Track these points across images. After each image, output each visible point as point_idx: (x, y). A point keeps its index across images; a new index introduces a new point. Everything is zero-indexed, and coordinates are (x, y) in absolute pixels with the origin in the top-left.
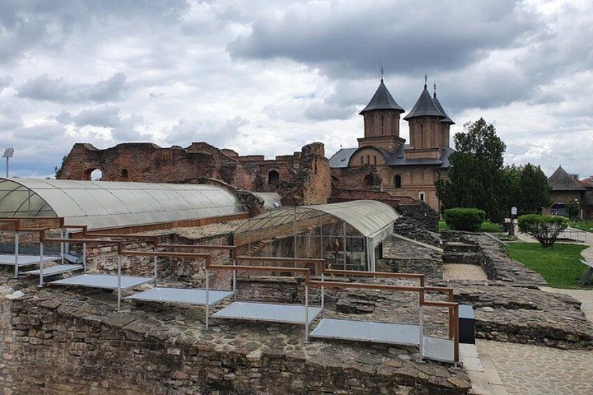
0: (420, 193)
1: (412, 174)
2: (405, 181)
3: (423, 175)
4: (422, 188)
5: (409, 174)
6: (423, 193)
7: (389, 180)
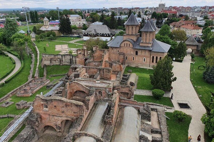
0: (144, 58)
1: (141, 51)
2: (139, 53)
3: (145, 52)
4: (144, 57)
5: (140, 51)
6: (145, 58)
7: (134, 53)
